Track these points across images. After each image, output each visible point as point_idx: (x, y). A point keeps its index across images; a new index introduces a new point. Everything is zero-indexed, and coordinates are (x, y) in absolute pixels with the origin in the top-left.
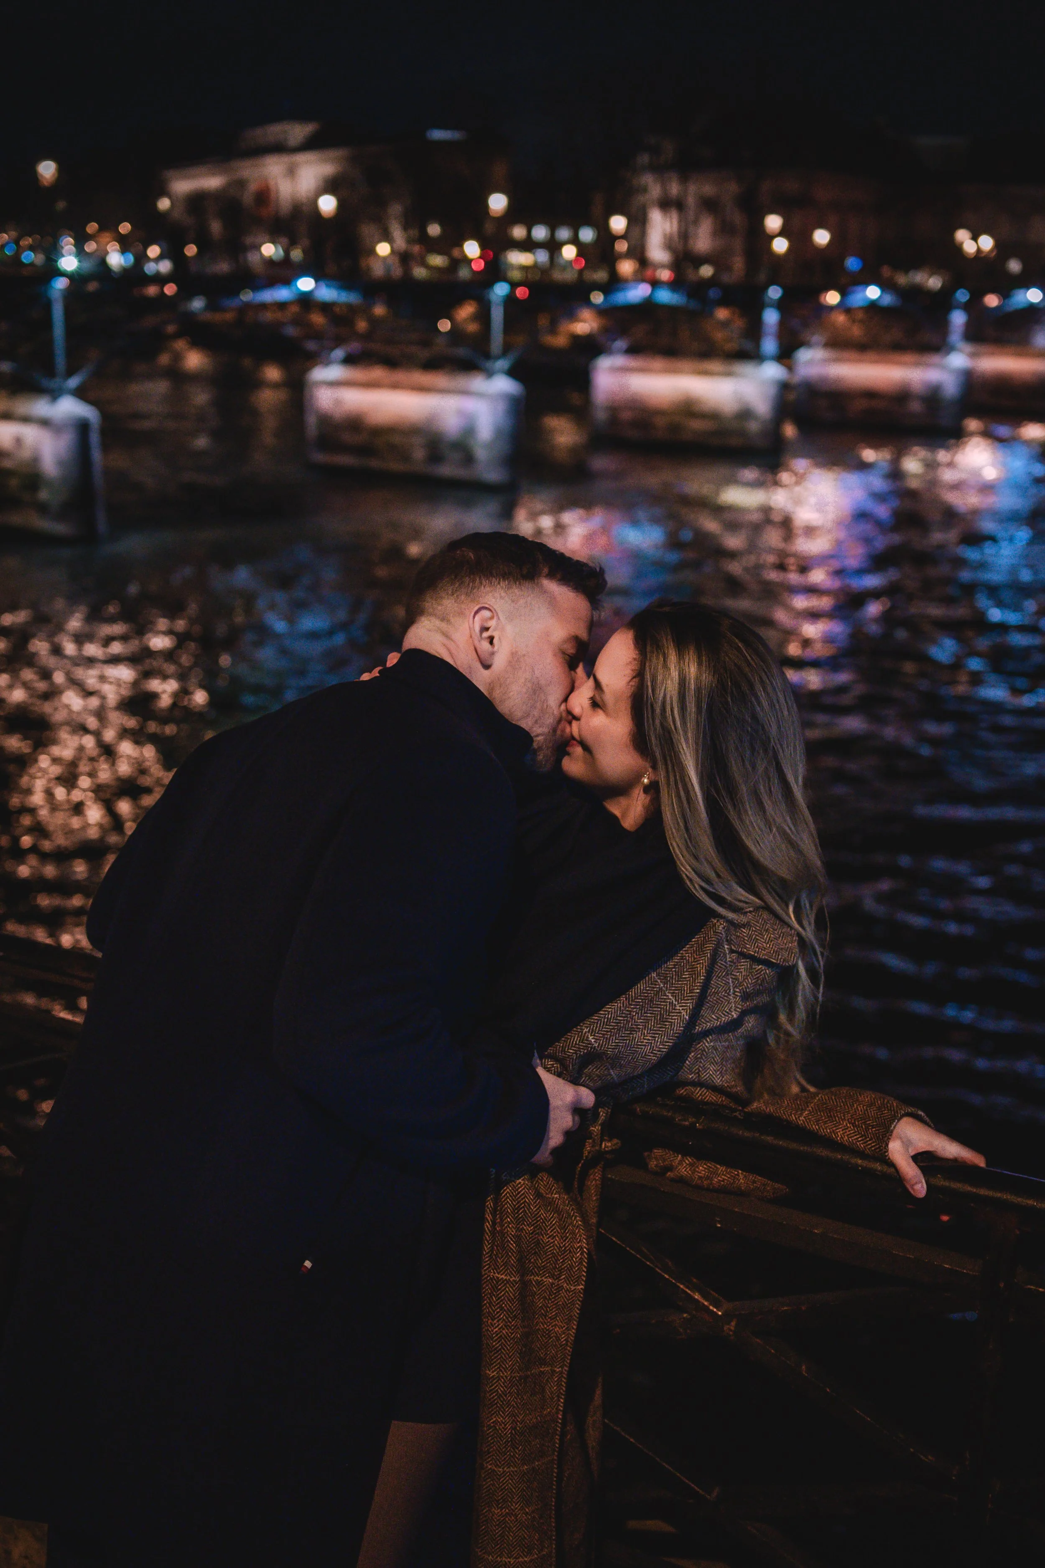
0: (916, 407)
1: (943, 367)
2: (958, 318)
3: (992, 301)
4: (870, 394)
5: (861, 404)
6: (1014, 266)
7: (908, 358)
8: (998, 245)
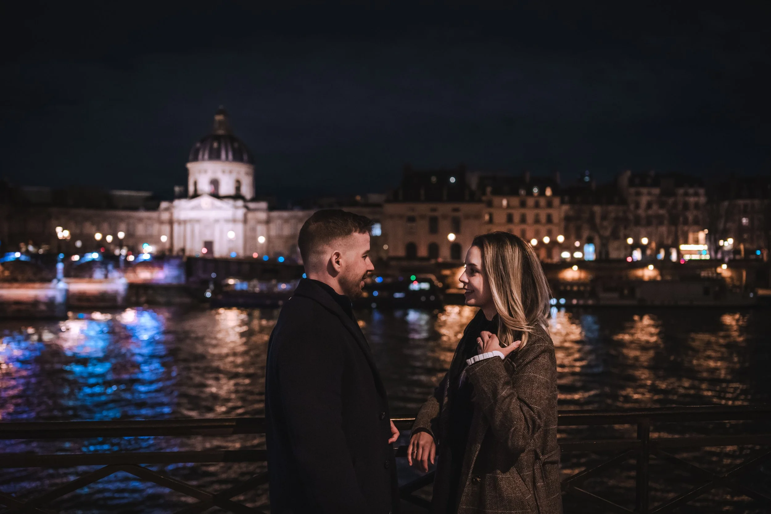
0: (43, 307)
1: (54, 288)
2: (60, 266)
3: (76, 258)
4: (18, 303)
5: (14, 307)
6: (79, 244)
7: (37, 285)
8: (71, 234)
